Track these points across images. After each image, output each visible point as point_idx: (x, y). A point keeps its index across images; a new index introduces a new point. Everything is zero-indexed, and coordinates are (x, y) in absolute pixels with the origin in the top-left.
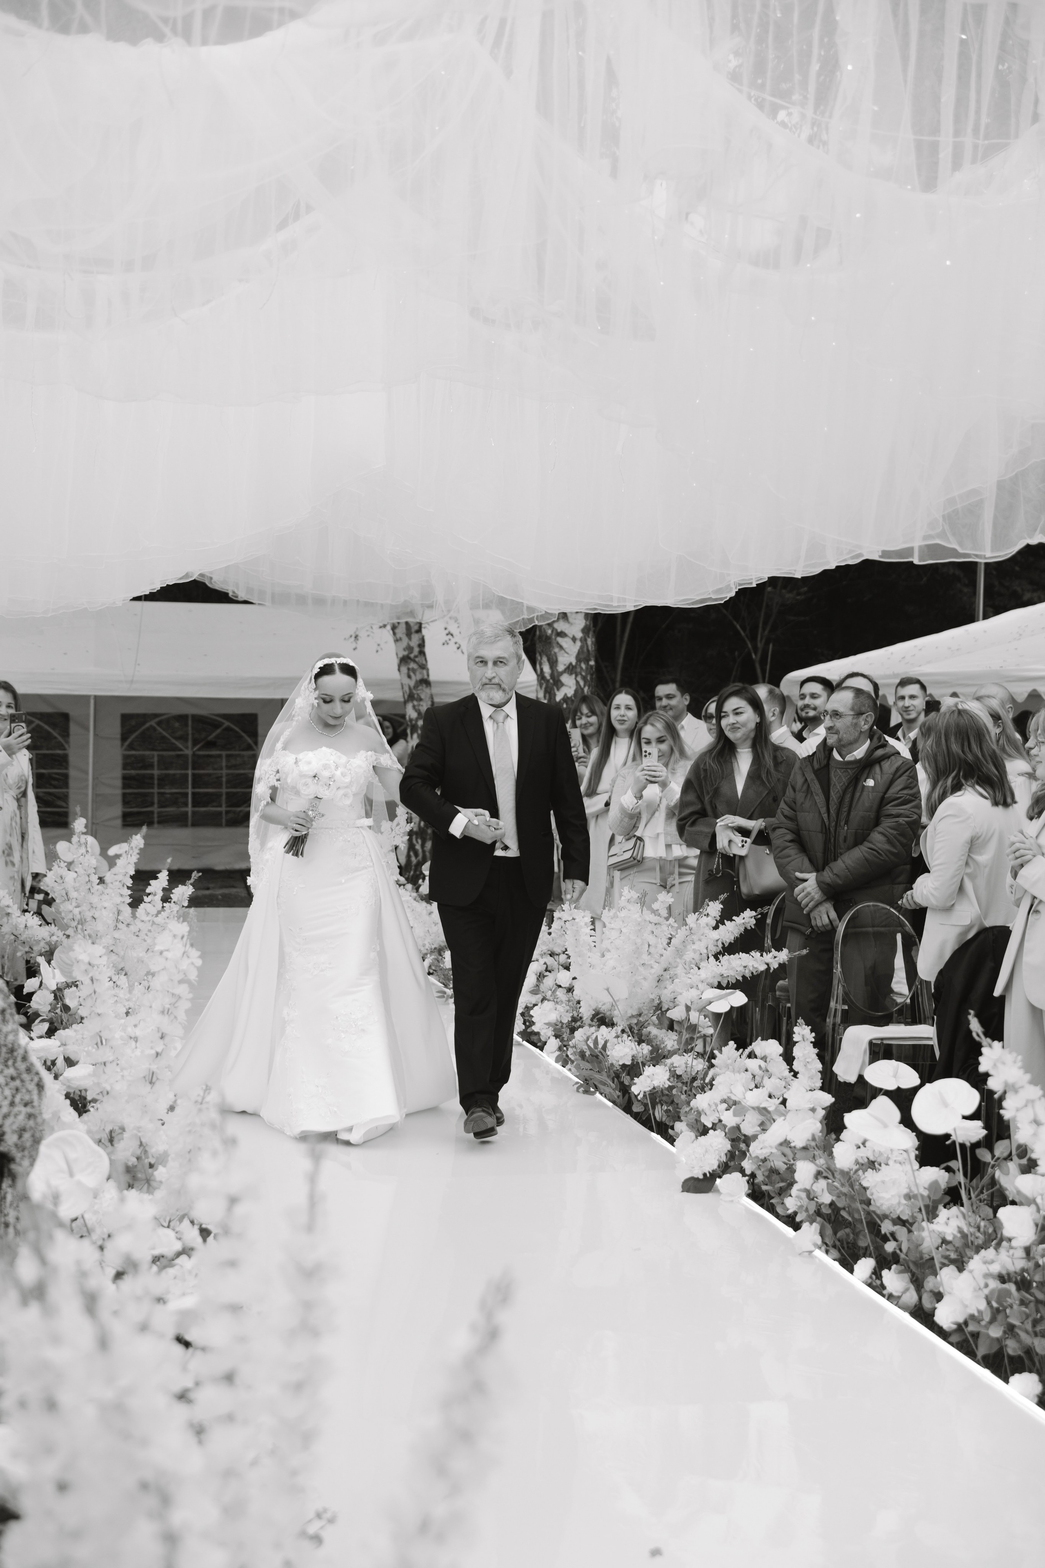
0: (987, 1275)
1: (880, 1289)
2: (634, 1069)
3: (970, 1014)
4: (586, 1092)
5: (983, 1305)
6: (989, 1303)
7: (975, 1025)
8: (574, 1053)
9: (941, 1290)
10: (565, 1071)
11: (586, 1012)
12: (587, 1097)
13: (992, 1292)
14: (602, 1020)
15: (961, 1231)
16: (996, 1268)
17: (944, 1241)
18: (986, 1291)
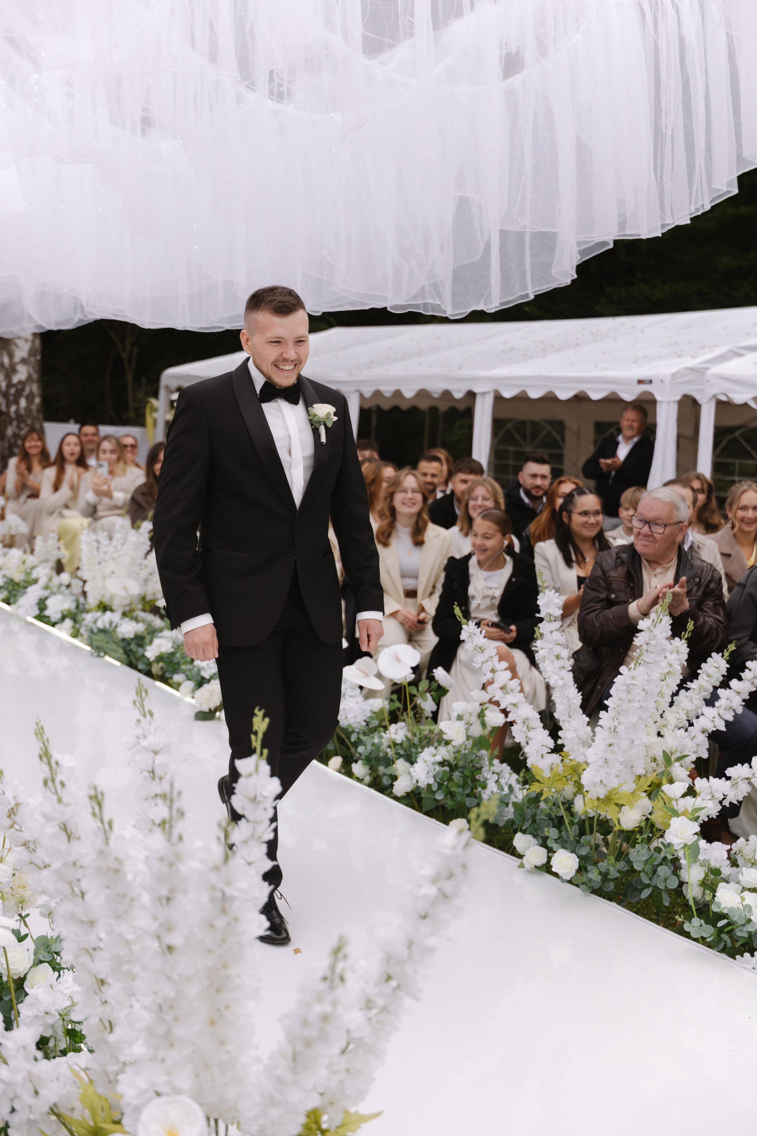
0: (434, 764)
1: (349, 774)
2: (140, 640)
3: (455, 604)
4: (99, 656)
5: (431, 781)
6: (435, 780)
7: (457, 611)
8: (86, 630)
9: (396, 774)
10: (76, 642)
11: (92, 601)
12: (99, 660)
13: (438, 773)
14: (104, 608)
15: (407, 737)
16: (439, 758)
17: (395, 744)
18: (434, 773)
